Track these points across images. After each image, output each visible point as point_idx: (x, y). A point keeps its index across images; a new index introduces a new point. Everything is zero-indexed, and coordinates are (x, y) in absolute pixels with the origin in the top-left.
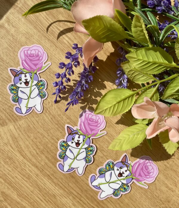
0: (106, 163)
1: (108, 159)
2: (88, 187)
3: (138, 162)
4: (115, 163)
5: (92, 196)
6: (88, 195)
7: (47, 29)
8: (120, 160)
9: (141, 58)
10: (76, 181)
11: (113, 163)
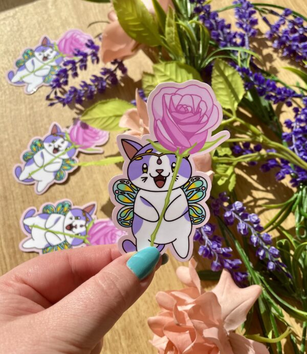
0: (61, 201)
1: (67, 197)
2: (16, 223)
3: (106, 222)
4: (73, 207)
5: (12, 238)
6: (8, 234)
7: (90, 25)
8: (82, 207)
9: (168, 73)
10: (6, 206)
11: (70, 206)
